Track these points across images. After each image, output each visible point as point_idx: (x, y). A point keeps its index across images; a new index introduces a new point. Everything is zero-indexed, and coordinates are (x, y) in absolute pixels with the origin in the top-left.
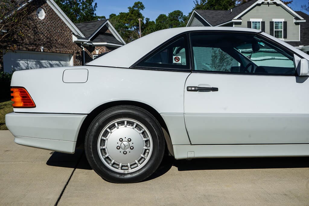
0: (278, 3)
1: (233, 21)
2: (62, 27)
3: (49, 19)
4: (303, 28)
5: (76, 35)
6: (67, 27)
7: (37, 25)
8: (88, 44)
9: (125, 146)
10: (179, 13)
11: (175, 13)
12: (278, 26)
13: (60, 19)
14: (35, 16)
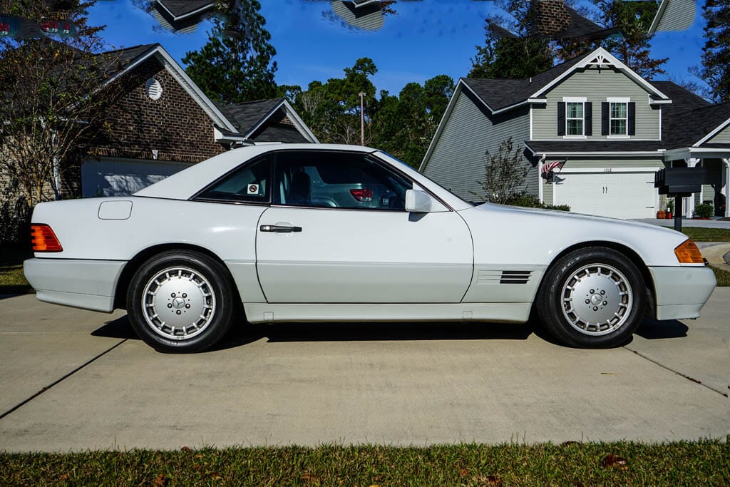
0: (617, 66)
1: (529, 101)
2: (194, 113)
3: (170, 98)
4: (671, 114)
5: (221, 128)
6: (204, 114)
7: (146, 109)
9: (179, 304)
10: (446, 80)
11: (437, 80)
12: (617, 112)
13: (190, 98)
14: (143, 94)
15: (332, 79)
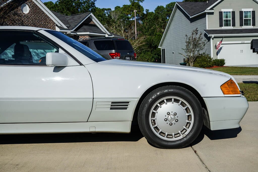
1: (206, 11)
2: (46, 19)
3: (33, 13)
5: (59, 26)
6: (51, 20)
7: (22, 18)
8: (72, 34)
12: (247, 15)
13: (44, 13)
14: (20, 11)
15: (125, 5)
